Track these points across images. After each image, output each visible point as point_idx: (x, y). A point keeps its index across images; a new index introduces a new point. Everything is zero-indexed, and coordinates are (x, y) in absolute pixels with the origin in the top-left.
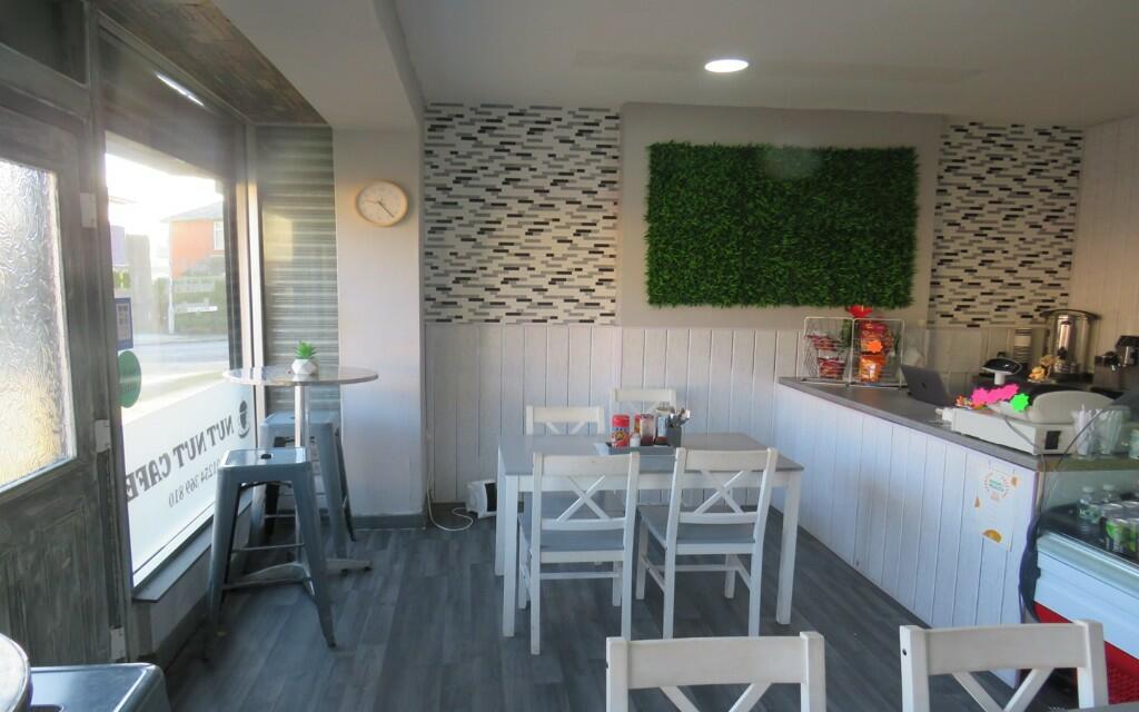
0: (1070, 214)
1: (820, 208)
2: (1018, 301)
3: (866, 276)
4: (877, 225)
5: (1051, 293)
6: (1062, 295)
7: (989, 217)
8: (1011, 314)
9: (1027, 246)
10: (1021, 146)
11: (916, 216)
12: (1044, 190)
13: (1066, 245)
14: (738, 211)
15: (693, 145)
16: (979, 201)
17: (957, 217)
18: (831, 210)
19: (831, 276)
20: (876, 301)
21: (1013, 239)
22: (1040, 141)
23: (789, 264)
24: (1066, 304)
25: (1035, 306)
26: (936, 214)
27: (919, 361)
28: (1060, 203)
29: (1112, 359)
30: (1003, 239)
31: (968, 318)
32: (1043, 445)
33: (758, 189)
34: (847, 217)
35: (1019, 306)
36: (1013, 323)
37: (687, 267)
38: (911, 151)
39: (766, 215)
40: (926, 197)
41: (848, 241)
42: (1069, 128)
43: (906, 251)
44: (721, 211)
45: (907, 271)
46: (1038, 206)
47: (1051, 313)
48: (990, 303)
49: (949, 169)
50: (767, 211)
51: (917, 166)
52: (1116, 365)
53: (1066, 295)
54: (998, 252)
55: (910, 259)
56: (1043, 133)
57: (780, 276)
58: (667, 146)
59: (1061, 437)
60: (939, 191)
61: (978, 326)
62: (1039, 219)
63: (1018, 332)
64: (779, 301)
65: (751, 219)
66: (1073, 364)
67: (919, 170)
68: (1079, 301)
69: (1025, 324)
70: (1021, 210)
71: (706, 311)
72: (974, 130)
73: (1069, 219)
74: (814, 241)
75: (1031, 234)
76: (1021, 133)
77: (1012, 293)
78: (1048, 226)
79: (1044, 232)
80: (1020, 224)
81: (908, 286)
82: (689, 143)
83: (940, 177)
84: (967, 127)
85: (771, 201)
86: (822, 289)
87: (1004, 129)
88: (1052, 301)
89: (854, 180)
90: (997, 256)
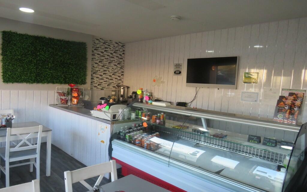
0: (123, 63)
1: (60, 56)
2: (112, 83)
3: (74, 76)
4: (76, 62)
5: (120, 82)
6: (122, 82)
7: (105, 62)
8: (111, 87)
9: (114, 70)
10: (112, 46)
11: (87, 61)
12: (117, 57)
13: (122, 70)
14: (34, 55)
15: (18, 33)
16: (103, 58)
17: (97, 62)
18: (63, 57)
19: (64, 76)
20: (77, 83)
21: (111, 68)
22: (116, 45)
23: (51, 71)
24: (123, 84)
25: (116, 84)
26: (92, 61)
27: (88, 99)
28: (121, 60)
29: (131, 97)
30: (108, 68)
31: (101, 87)
32: (112, 118)
33: (41, 49)
34: (68, 60)
35: (112, 85)
36: (111, 89)
37: (17, 71)
38: (85, 43)
39: (44, 57)
40: (89, 56)
41: (68, 66)
42: (122, 43)
43: (84, 70)
44: (28, 55)
45: (85, 75)
46: (116, 61)
47: (119, 86)
48: (106, 84)
49: (95, 49)
50: (44, 56)
51: (87, 48)
52: (132, 98)
53: (123, 82)
54: (107, 71)
55: (85, 72)
56: (116, 43)
57: (49, 75)
58: (8, 32)
59: (116, 116)
60: (92, 55)
61: (103, 89)
62: (116, 64)
63: (113, 91)
64: (48, 82)
65: (39, 58)
66: (124, 98)
67: (87, 49)
68: (126, 83)
69: (114, 89)
70: (112, 61)
71: (24, 85)
72: (101, 40)
73: (123, 64)
74: (58, 65)
75: (115, 67)
76: (112, 42)
77: (111, 81)
78: (118, 66)
79: (117, 67)
80: (112, 65)
81: (85, 79)
82: (17, 32)
83: (93, 51)
84: (99, 39)
85: (45, 53)
86: (61, 79)
87: (108, 41)
88: (120, 83)
89: (70, 49)
90: (107, 72)
